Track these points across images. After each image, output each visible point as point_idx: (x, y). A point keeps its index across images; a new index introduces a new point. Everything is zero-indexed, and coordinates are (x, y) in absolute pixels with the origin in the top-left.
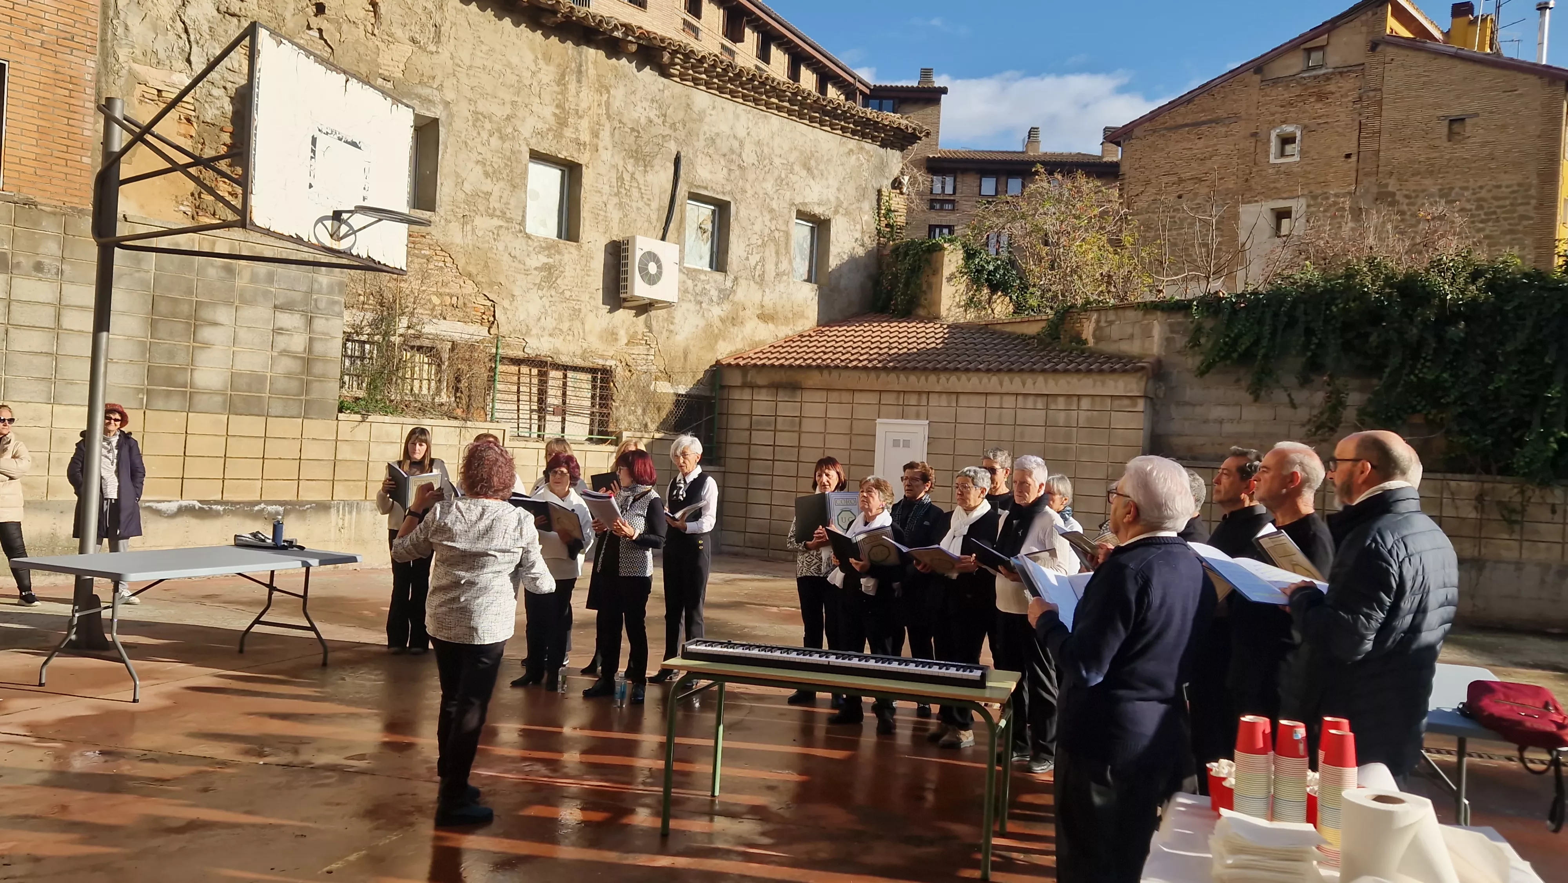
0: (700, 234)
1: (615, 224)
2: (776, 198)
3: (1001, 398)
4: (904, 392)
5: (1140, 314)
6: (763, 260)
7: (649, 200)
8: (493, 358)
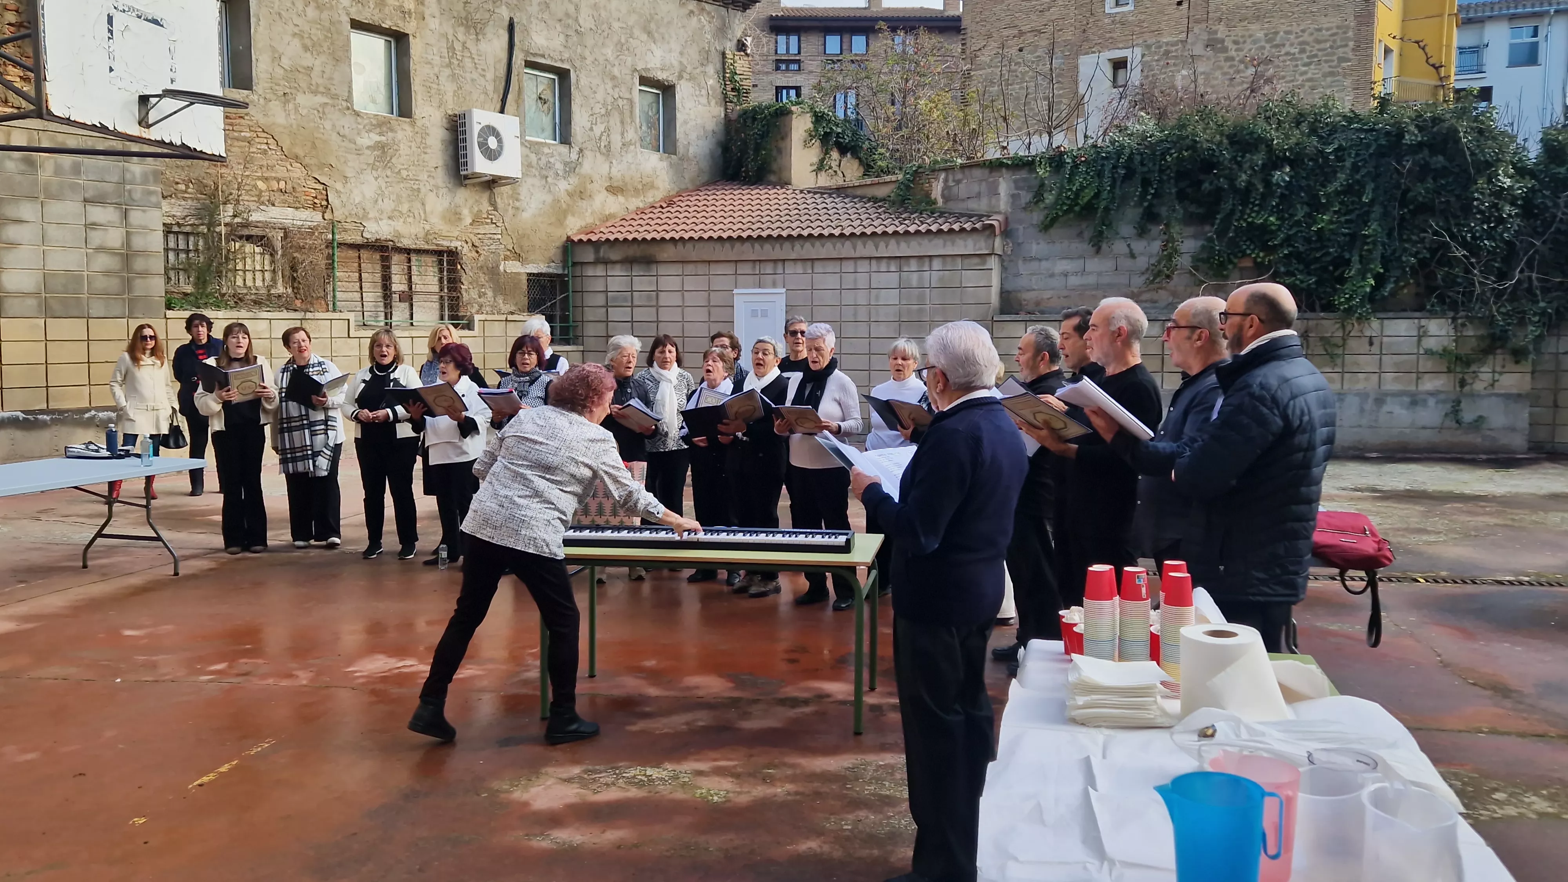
0: (540, 105)
1: (449, 97)
2: (617, 63)
3: (856, 263)
4: (760, 261)
5: (986, 171)
6: (608, 129)
7: (483, 70)
8: (330, 244)
